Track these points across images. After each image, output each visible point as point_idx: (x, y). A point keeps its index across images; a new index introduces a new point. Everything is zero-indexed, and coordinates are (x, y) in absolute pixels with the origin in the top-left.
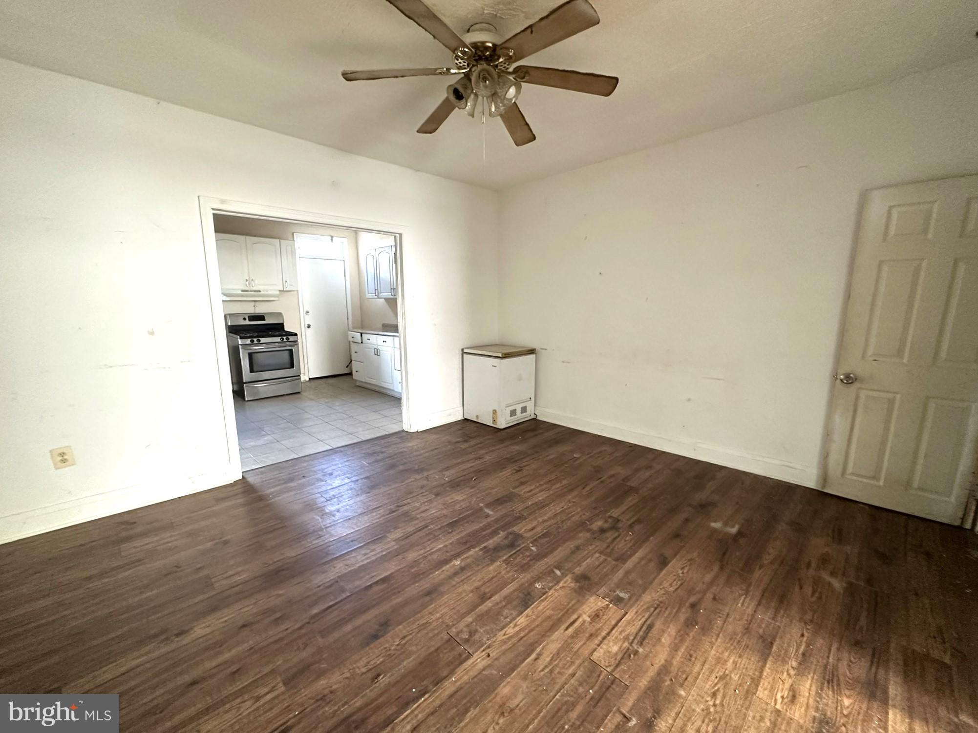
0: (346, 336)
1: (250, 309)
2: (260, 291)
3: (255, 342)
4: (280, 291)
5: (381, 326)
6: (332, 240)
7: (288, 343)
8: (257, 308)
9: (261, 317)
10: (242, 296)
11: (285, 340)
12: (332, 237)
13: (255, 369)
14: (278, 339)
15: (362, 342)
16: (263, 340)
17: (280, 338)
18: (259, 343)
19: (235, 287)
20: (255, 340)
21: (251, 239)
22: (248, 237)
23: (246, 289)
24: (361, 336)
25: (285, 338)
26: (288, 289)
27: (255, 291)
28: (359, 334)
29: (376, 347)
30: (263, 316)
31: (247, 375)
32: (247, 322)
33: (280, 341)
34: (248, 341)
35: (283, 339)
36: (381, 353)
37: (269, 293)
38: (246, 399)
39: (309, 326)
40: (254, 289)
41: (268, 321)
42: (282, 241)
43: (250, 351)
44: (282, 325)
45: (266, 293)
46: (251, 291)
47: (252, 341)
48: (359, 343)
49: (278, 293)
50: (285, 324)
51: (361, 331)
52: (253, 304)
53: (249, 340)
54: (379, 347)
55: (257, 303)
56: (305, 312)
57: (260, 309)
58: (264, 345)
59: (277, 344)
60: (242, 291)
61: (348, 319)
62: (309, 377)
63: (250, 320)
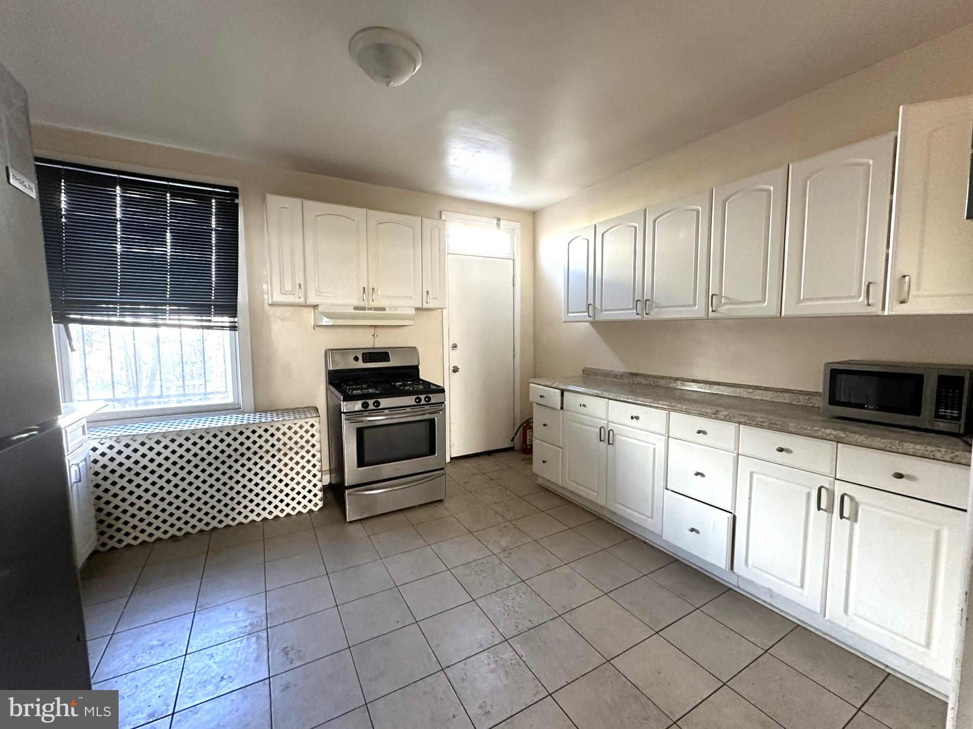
0: (525, 391)
1: (366, 341)
2: (384, 309)
3: (371, 407)
4: (417, 309)
5: (581, 373)
6: (498, 225)
7: (427, 407)
8: (377, 339)
9: (383, 356)
10: (354, 317)
11: (423, 402)
12: (499, 220)
13: (367, 458)
14: (410, 400)
15: (562, 408)
16: (385, 402)
17: (415, 397)
18: (378, 409)
19: (345, 301)
20: (371, 402)
21: (376, 215)
22: (370, 212)
23: (362, 304)
24: (562, 395)
25: (423, 397)
26: (430, 306)
27: (376, 309)
28: (559, 392)
29: (603, 423)
30: (387, 354)
31: (352, 472)
32: (361, 365)
33: (415, 404)
34: (358, 406)
35: (420, 400)
36: (617, 441)
37: (399, 312)
38: (348, 521)
39: (455, 370)
40: (376, 304)
41: (394, 362)
42: (424, 219)
43: (360, 425)
44: (416, 368)
45: (395, 312)
46: (370, 309)
47: (365, 405)
48: (557, 410)
49: (413, 312)
50: (420, 367)
51: (563, 387)
52: (372, 330)
53: (360, 403)
54: (612, 426)
55: (378, 330)
56: (451, 345)
57: (383, 341)
58: (386, 412)
59: (408, 409)
60: (356, 308)
61: (514, 357)
62: (451, 455)
63: (365, 361)
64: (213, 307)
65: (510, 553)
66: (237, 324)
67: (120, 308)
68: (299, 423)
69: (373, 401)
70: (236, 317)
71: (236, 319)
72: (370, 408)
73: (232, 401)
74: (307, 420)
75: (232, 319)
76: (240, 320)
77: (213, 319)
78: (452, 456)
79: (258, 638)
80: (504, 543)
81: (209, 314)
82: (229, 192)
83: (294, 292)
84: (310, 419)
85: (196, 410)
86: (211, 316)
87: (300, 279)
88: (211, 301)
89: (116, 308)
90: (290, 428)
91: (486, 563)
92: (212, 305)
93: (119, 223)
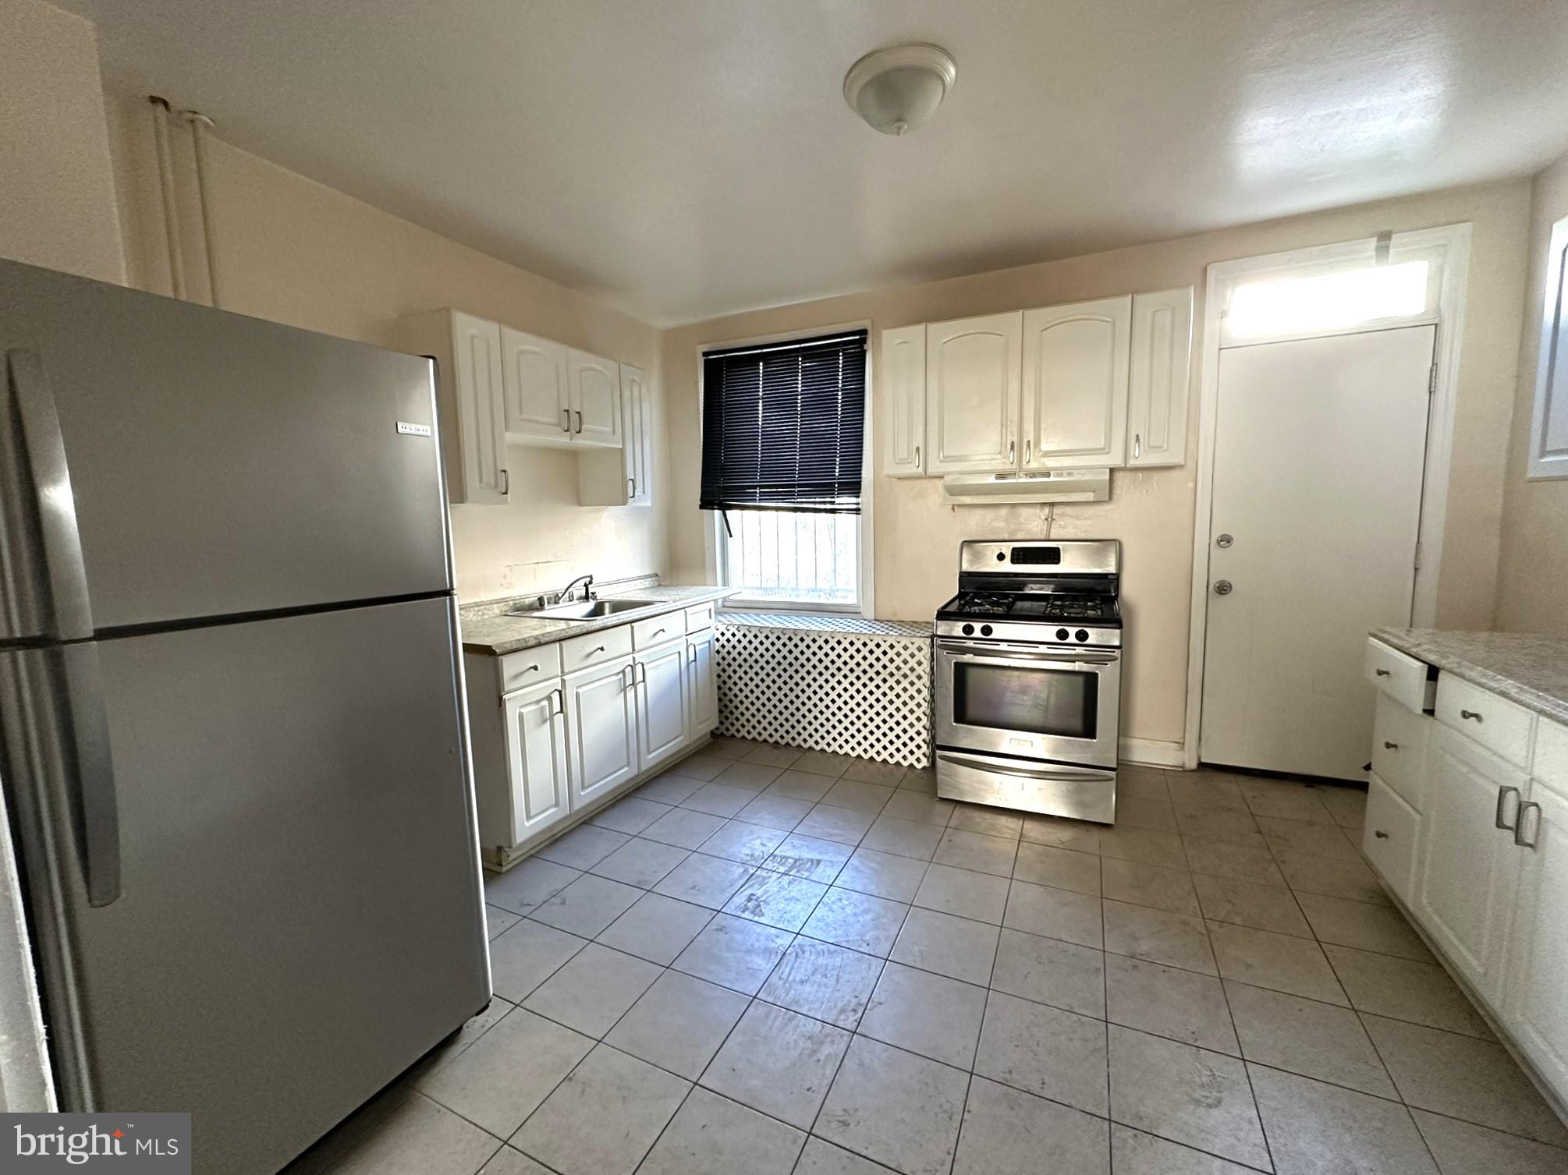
2: (1047, 475)
3: (978, 634)
4: (1114, 470)
6: (1382, 249)
7: (1079, 650)
9: (1051, 553)
11: (1072, 638)
12: (1385, 236)
13: (971, 711)
14: (1047, 633)
15: (1430, 712)
16: (1004, 631)
18: (988, 639)
19: (990, 466)
20: (977, 627)
21: (1040, 317)
22: (1030, 313)
23: (1008, 469)
24: (1432, 678)
25: (1073, 631)
26: (1140, 462)
28: (1418, 669)
29: (1520, 779)
30: (1058, 551)
32: (1007, 567)
33: (1058, 640)
34: (957, 629)
35: (1067, 636)
38: (938, 795)
39: (1223, 589)
40: (1033, 467)
41: (1064, 567)
42: (1136, 298)
44: (1112, 580)
45: (1062, 480)
47: (969, 630)
48: (1415, 713)
49: (1104, 475)
51: (1432, 660)
53: (960, 625)
54: (1540, 793)
56: (1214, 538)
58: (1002, 644)
59: (1043, 648)
60: (999, 476)
61: (1416, 569)
62: (1199, 758)
63: (1015, 561)
64: (836, 485)
65: (1135, 967)
66: (860, 506)
67: (760, 492)
68: (905, 641)
69: (982, 625)
70: (858, 497)
71: (859, 500)
72: (974, 635)
73: (856, 603)
74: (914, 640)
75: (854, 500)
76: (865, 500)
77: (837, 500)
78: (1203, 760)
79: (746, 870)
80: (1144, 946)
81: (832, 495)
82: (858, 337)
83: (910, 460)
84: (918, 639)
85: (815, 607)
86: (834, 497)
87: (919, 441)
88: (835, 479)
89: (756, 492)
90: (892, 647)
91: (1073, 955)
92: (835, 483)
93: (761, 401)
